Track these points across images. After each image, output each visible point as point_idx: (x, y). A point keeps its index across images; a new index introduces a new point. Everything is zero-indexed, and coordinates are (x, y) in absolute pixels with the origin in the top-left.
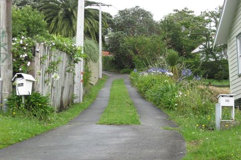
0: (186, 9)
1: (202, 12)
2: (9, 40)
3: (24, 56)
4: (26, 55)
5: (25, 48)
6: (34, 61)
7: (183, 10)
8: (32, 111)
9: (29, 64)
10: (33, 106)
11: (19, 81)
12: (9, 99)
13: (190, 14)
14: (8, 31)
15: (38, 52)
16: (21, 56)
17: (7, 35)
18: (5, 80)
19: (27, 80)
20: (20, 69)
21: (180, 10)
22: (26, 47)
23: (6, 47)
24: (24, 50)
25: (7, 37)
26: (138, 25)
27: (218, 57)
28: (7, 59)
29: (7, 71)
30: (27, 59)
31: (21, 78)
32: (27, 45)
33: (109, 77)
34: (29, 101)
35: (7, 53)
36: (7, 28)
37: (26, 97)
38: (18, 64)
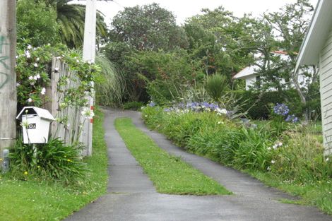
0: (220, 8)
1: (245, 15)
2: (11, 51)
3: (35, 78)
4: (38, 76)
5: (36, 65)
6: (51, 87)
7: (216, 10)
8: (51, 171)
9: (43, 91)
10: (53, 161)
11: (27, 120)
12: (12, 150)
13: (227, 16)
14: (10, 36)
15: (56, 71)
16: (31, 78)
17: (8, 42)
18: (5, 117)
19: (42, 118)
20: (30, 100)
21: (212, 10)
22: (38, 62)
23: (7, 62)
24: (35, 69)
25: (8, 46)
26: (153, 33)
27: (283, 86)
28: (9, 84)
29: (8, 103)
30: (40, 83)
31: (32, 115)
32: (38, 59)
33: (106, 116)
34: (45, 153)
35: (9, 72)
36: (10, 31)
37: (40, 146)
38: (26, 92)
